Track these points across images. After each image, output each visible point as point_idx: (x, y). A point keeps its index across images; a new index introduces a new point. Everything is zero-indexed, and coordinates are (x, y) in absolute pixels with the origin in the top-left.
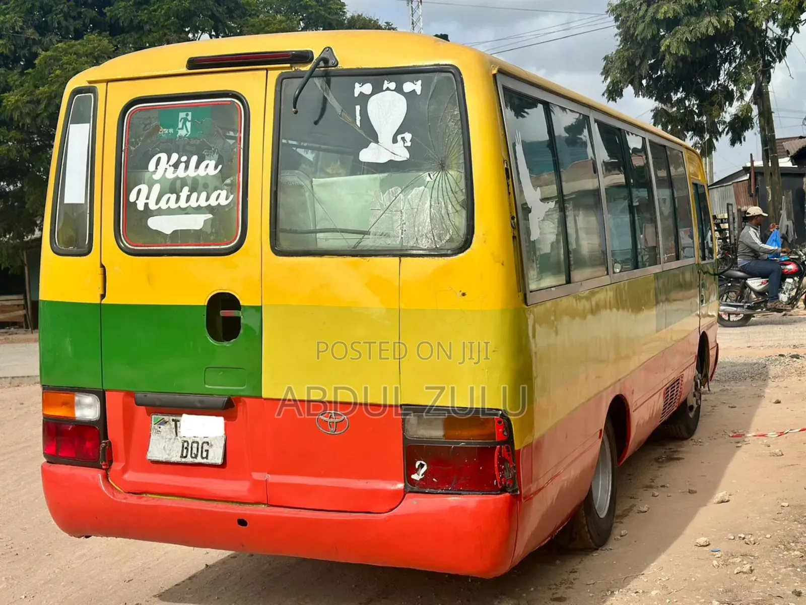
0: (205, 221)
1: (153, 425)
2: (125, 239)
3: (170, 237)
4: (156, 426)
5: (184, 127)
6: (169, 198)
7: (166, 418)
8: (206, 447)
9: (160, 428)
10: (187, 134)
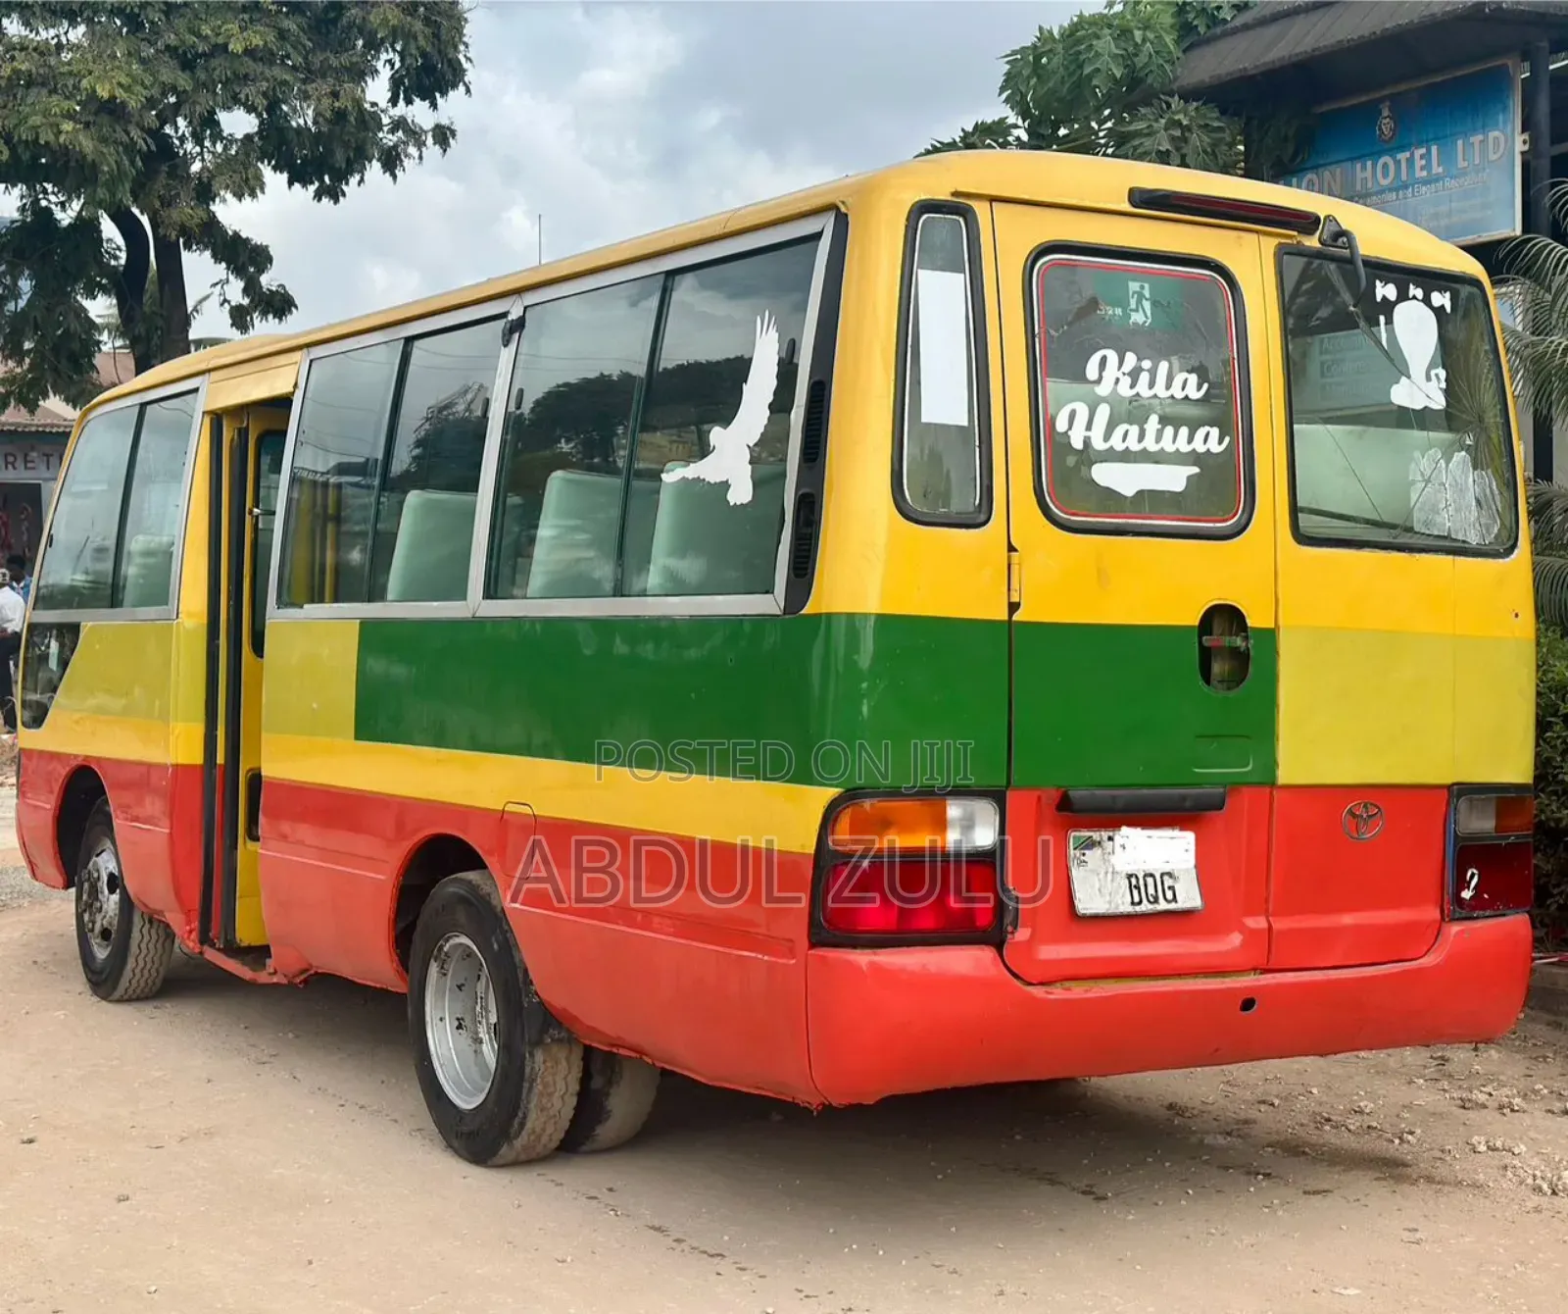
0: (1189, 478)
1: (1072, 852)
2: (1051, 500)
3: (1131, 502)
4: (1078, 853)
5: (1140, 309)
6: (1127, 432)
7: (1096, 836)
8: (1168, 882)
9: (1084, 854)
10: (1145, 322)
